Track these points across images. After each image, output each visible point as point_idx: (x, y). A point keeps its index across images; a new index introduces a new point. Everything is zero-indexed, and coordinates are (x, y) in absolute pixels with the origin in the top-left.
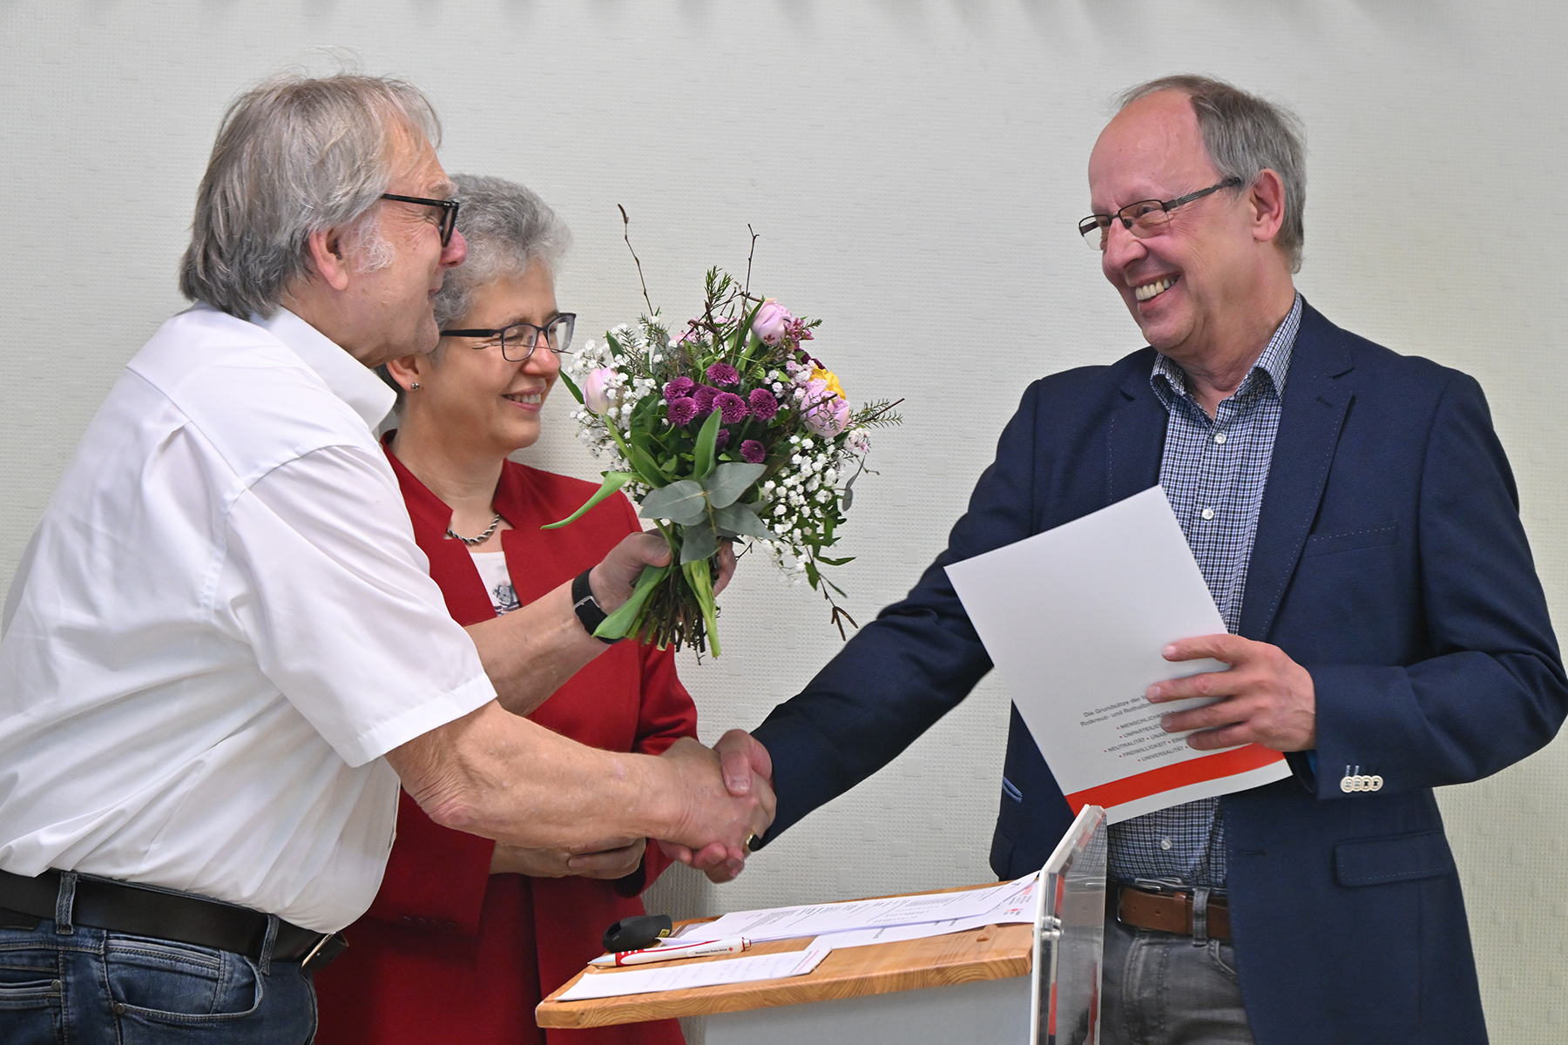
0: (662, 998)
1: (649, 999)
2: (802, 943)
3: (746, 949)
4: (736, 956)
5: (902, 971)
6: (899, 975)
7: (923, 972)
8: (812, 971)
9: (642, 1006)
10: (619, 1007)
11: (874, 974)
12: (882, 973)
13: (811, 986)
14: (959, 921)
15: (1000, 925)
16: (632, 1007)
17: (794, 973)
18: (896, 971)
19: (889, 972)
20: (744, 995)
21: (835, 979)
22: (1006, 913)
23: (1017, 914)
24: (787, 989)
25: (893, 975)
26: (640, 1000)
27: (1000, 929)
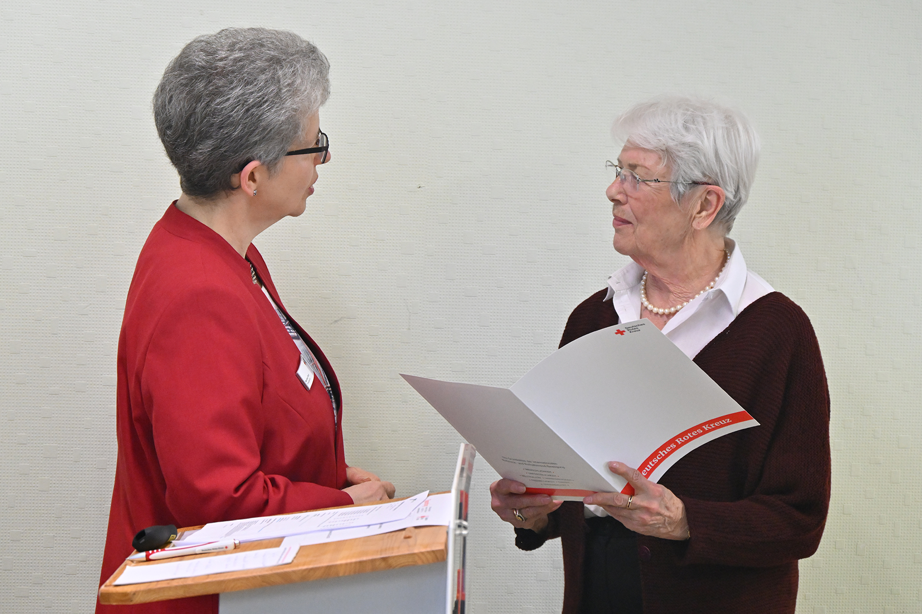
0: (190, 582)
1: (180, 583)
2: (276, 542)
3: (237, 547)
4: (231, 552)
5: (358, 560)
6: (356, 563)
7: (373, 561)
8: (293, 561)
9: (176, 587)
10: (160, 589)
11: (339, 562)
12: (344, 562)
13: (294, 572)
14: (384, 525)
15: (416, 527)
16: (170, 588)
17: (280, 563)
18: (354, 560)
19: (349, 561)
20: (247, 579)
21: (311, 566)
22: (418, 519)
23: (426, 519)
24: (277, 574)
25: (351, 563)
26: (175, 584)
27: (417, 530)
